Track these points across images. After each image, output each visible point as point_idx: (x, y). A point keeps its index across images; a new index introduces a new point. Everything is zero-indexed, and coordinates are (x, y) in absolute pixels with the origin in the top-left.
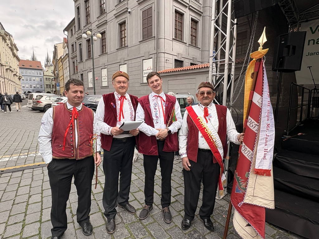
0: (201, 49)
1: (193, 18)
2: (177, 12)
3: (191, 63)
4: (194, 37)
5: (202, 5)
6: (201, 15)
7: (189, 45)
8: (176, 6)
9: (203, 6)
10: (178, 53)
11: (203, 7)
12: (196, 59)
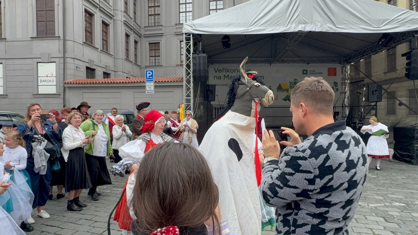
0: (113, 56)
1: (104, 20)
2: (86, 11)
3: (104, 72)
4: (105, 41)
5: (112, 7)
6: (112, 18)
7: (101, 50)
8: (86, 5)
9: (114, 8)
10: (90, 59)
11: (113, 10)
12: (109, 67)
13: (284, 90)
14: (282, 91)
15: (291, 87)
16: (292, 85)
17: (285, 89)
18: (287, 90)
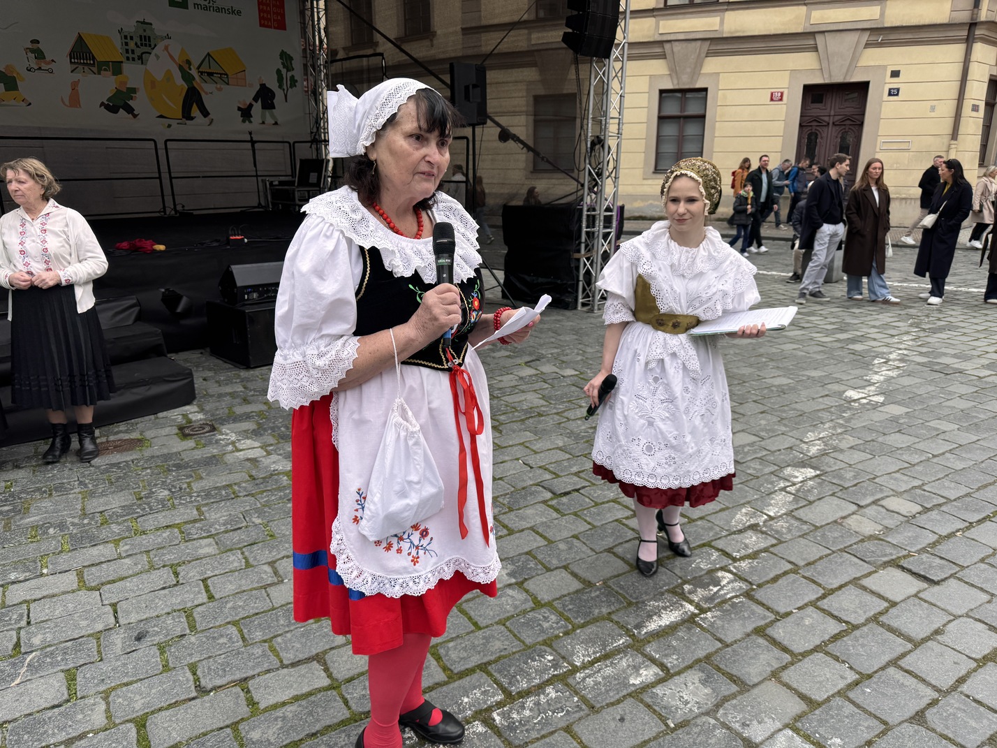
13: (101, 67)
14: (95, 69)
15: (130, 55)
16: (132, 45)
17: (106, 63)
18: (116, 68)
